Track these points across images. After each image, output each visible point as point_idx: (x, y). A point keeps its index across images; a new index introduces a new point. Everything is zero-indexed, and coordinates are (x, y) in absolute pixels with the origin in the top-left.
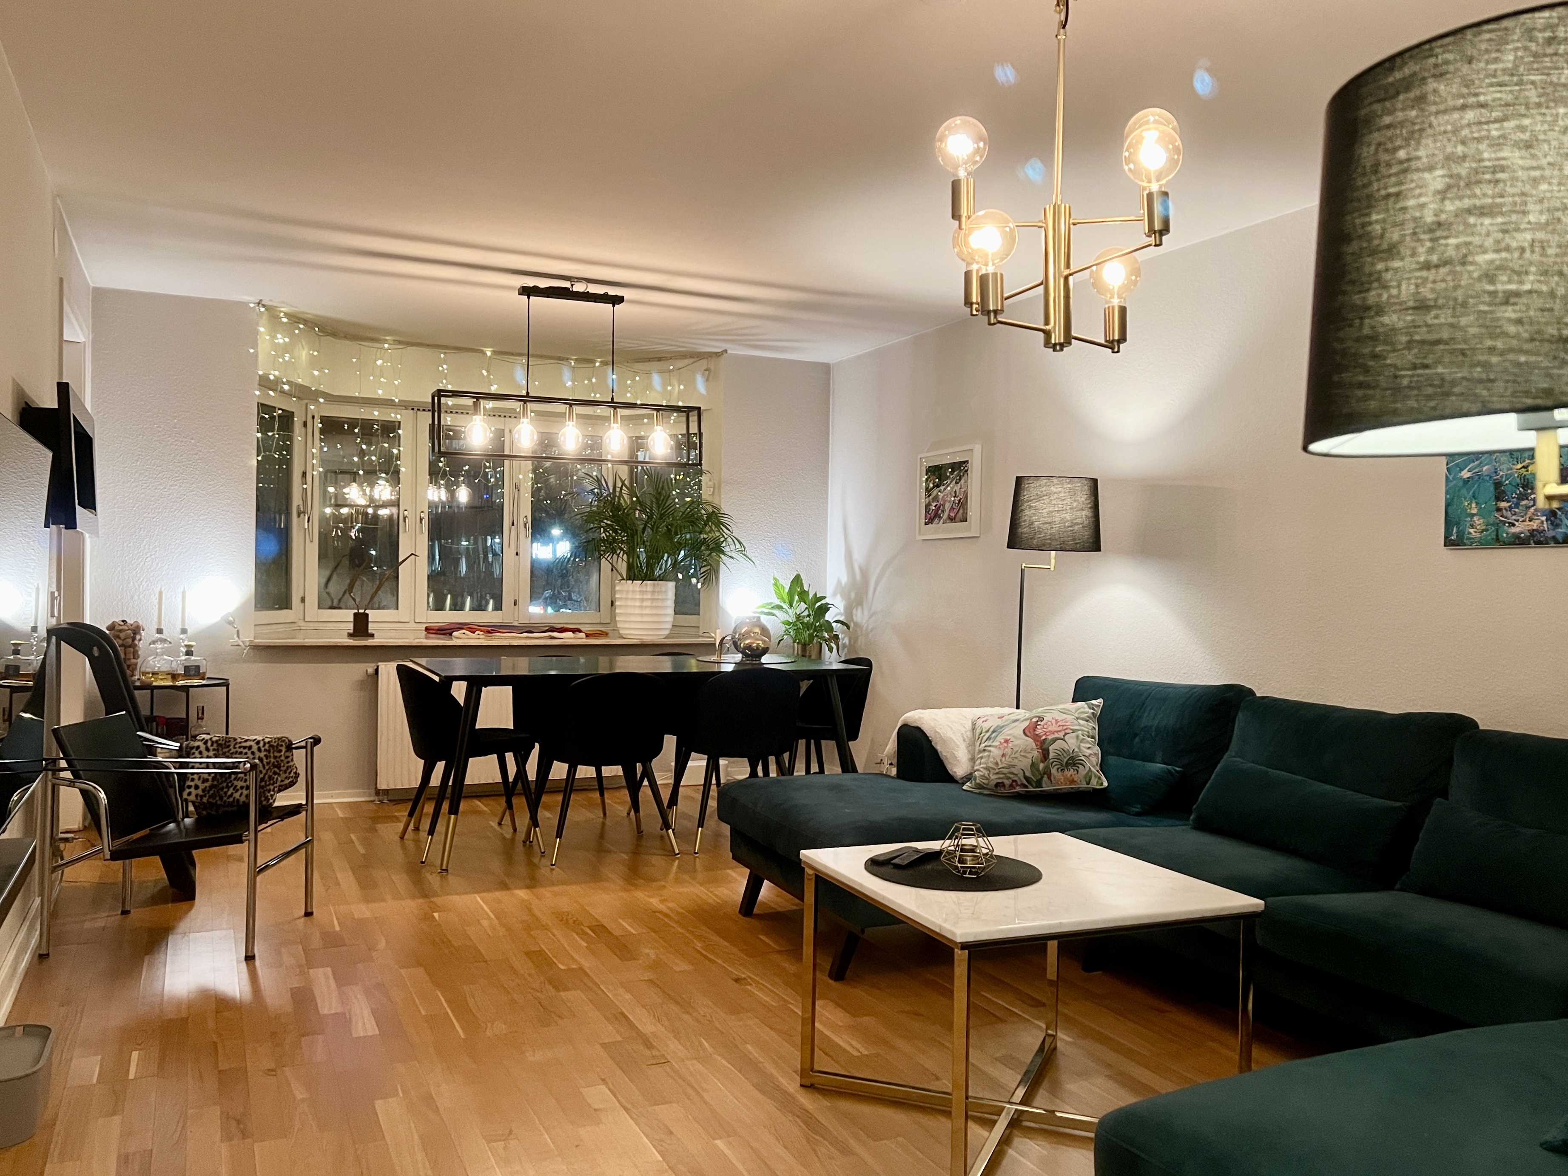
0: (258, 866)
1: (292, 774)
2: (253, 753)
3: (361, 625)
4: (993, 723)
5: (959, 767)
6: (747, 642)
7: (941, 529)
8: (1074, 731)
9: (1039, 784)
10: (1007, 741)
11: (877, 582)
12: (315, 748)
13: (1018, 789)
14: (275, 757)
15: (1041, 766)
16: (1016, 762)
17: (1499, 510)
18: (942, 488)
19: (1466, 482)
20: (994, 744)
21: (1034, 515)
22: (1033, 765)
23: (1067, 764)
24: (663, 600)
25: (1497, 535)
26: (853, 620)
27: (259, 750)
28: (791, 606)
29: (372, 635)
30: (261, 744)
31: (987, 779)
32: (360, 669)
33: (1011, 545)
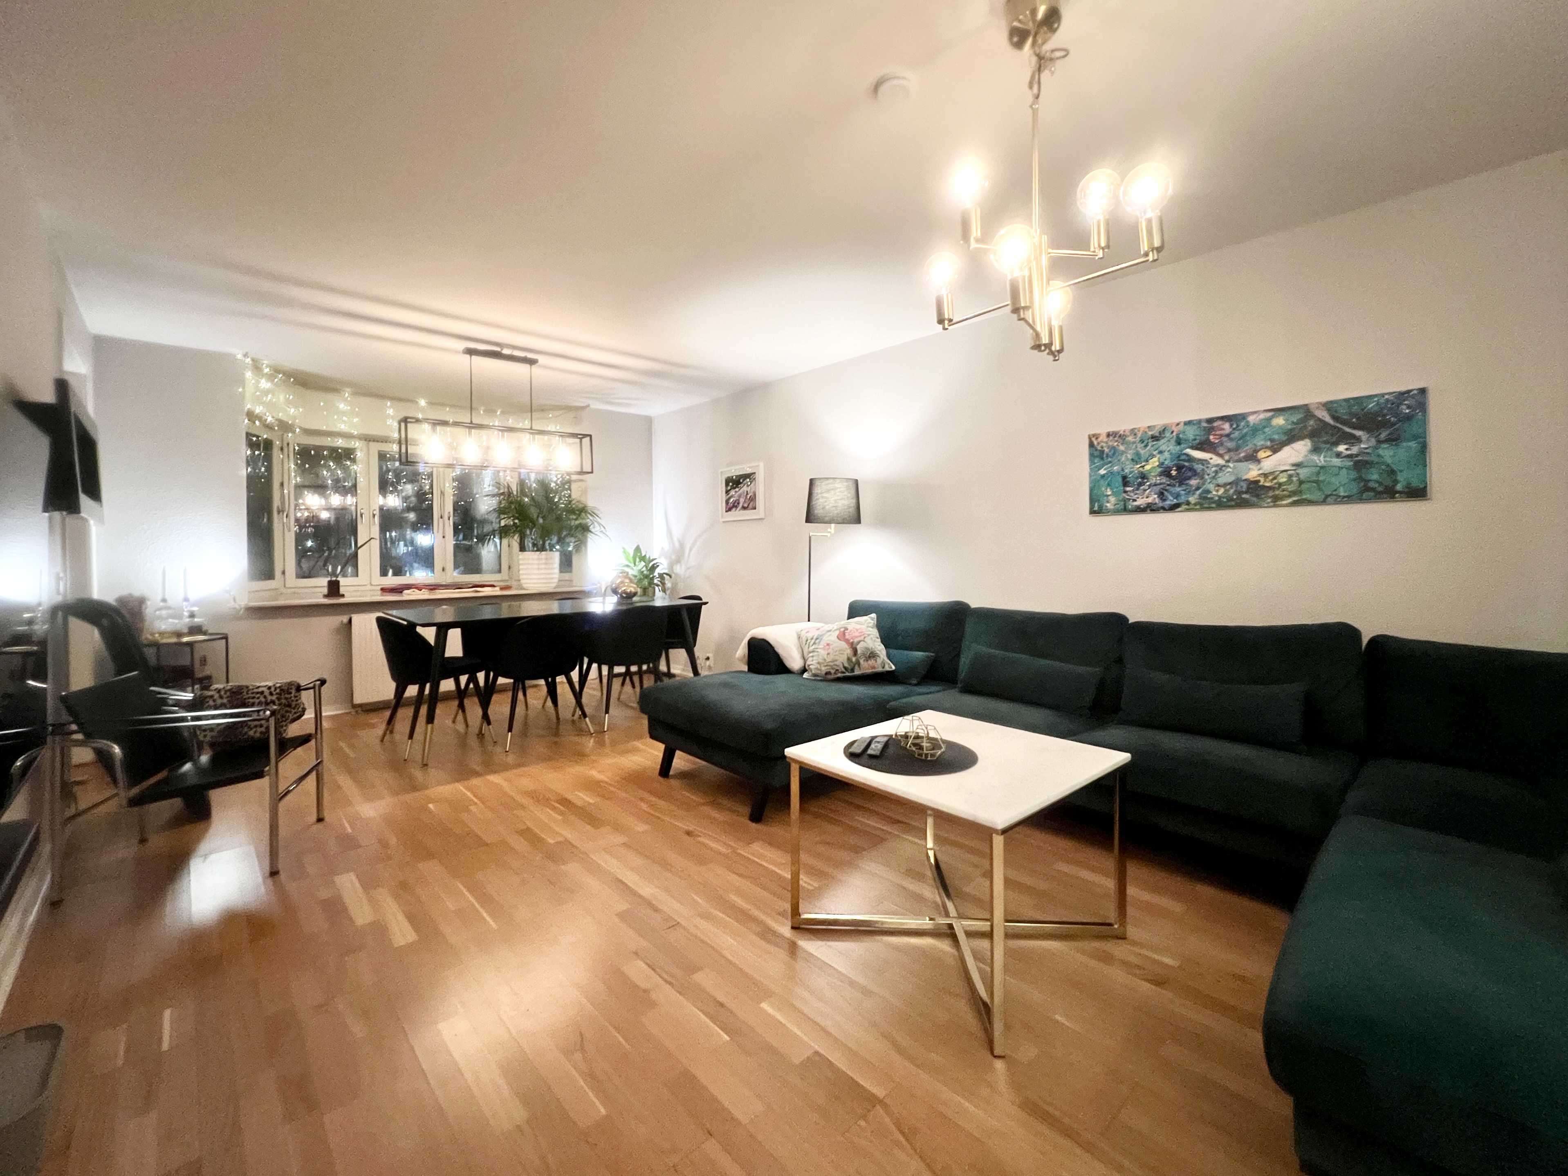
0: (280, 792)
1: (300, 709)
2: (265, 697)
3: (334, 589)
4: (816, 634)
5: (794, 662)
6: (623, 589)
7: (737, 514)
8: (869, 635)
9: (853, 670)
10: (828, 645)
11: (690, 550)
12: (323, 688)
13: (839, 675)
14: (286, 699)
15: (854, 659)
16: (837, 658)
17: (1125, 492)
18: (737, 489)
19: (1103, 476)
20: (820, 647)
21: (826, 502)
22: (849, 659)
23: (870, 657)
24: (552, 564)
25: (1125, 507)
26: (673, 572)
27: (271, 694)
28: (635, 564)
29: (343, 596)
30: (273, 689)
31: (819, 670)
32: (338, 620)
33: (808, 520)
